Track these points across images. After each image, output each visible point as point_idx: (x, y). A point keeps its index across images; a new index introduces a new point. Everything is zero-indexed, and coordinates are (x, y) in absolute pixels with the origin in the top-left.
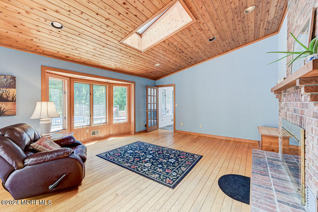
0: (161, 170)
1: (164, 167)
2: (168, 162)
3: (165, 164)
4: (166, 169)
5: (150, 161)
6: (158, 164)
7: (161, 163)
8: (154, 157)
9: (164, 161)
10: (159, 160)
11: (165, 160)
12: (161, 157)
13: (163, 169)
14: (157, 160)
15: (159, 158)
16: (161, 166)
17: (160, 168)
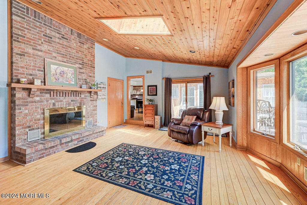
0: (130, 150)
1: (128, 153)
2: (123, 157)
3: (127, 155)
4: (126, 151)
5: (142, 157)
6: (133, 154)
7: (130, 155)
8: (139, 162)
9: (128, 157)
10: (133, 159)
11: (126, 159)
12: (130, 162)
13: (128, 151)
14: (135, 158)
15: (133, 161)
16: (130, 153)
17: (131, 151)
